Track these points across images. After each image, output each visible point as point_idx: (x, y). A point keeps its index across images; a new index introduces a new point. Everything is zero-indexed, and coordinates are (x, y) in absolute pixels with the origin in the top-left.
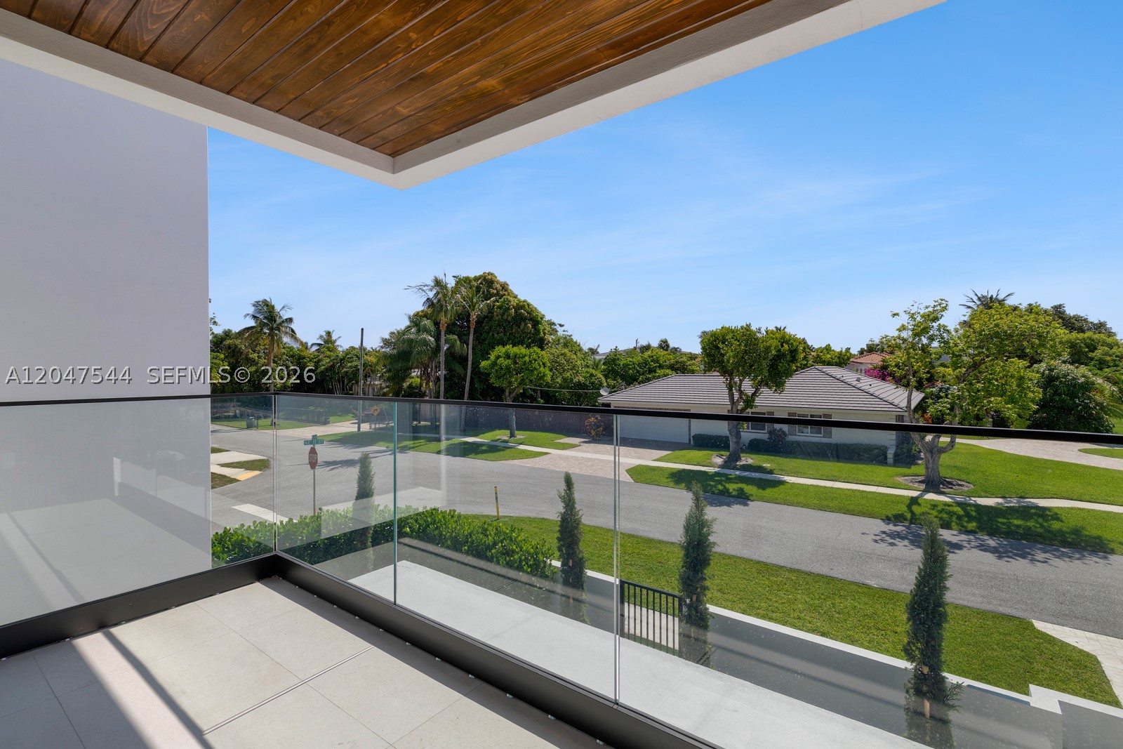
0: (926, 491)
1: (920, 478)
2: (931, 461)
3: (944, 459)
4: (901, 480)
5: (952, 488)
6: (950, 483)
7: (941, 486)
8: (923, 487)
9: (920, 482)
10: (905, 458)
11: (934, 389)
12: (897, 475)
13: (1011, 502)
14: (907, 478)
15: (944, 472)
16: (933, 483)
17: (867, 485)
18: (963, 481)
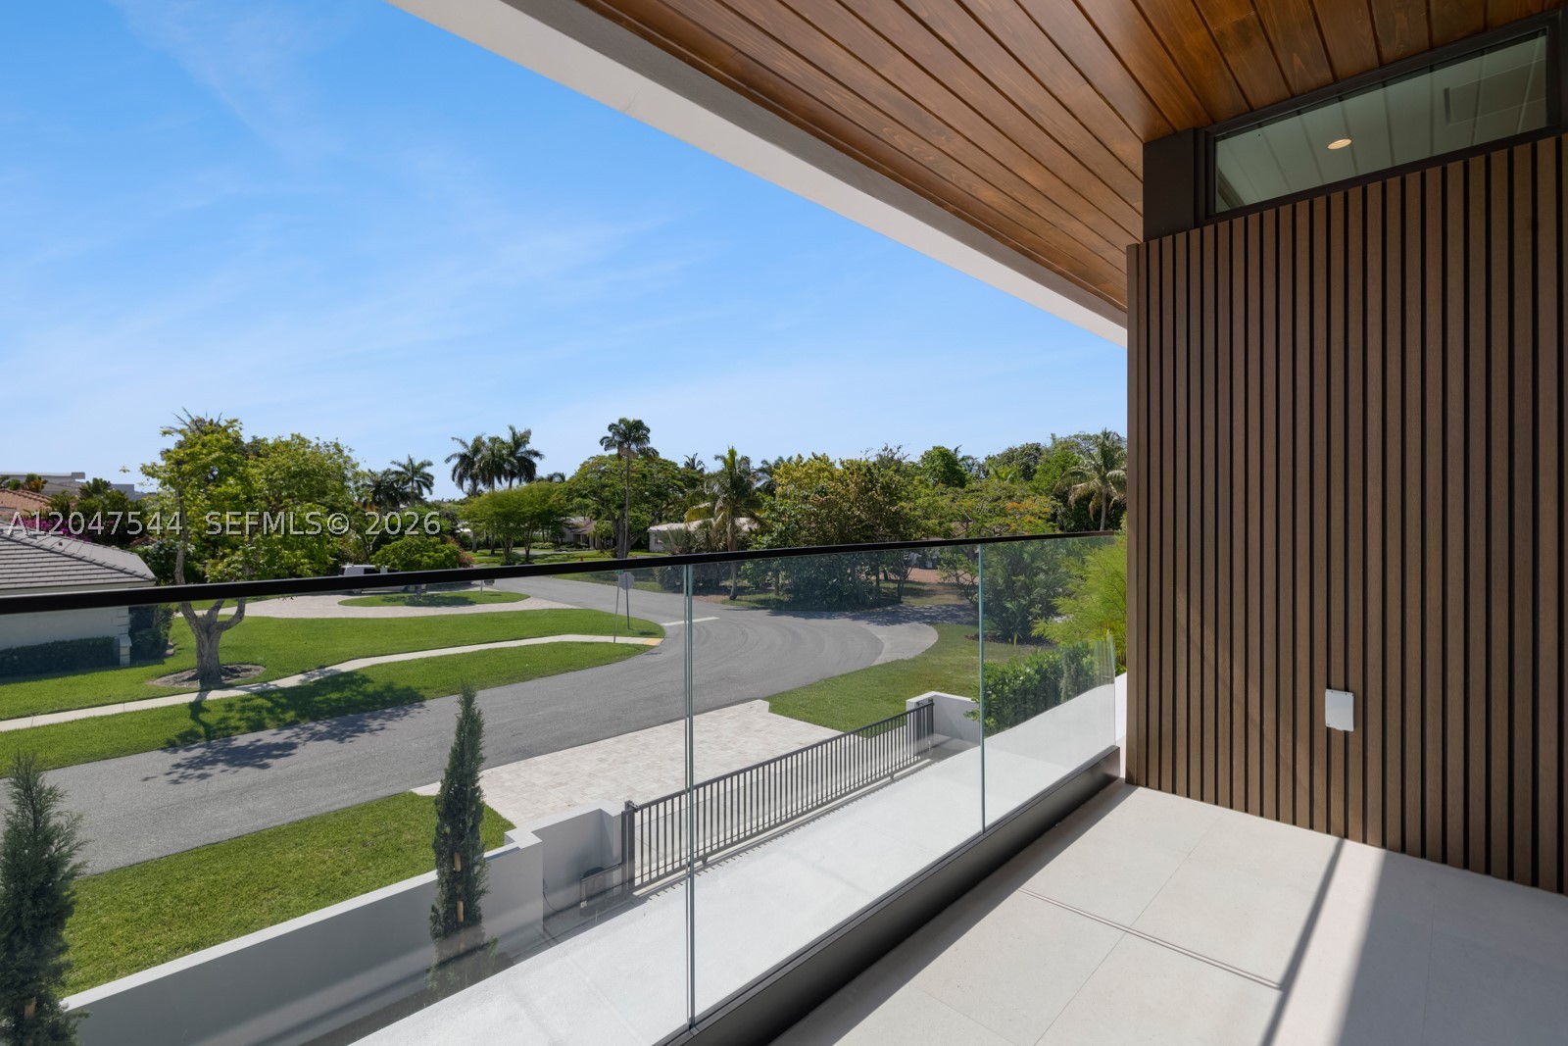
0: (205, 690)
1: (187, 675)
2: (207, 645)
3: (226, 638)
4: (158, 682)
5: (238, 677)
6: (234, 670)
7: (223, 677)
8: (197, 685)
9: (189, 679)
10: (149, 649)
11: (150, 547)
12: (148, 678)
13: (313, 676)
14: (164, 679)
15: (224, 658)
16: (210, 675)
17: (103, 705)
18: (248, 663)
